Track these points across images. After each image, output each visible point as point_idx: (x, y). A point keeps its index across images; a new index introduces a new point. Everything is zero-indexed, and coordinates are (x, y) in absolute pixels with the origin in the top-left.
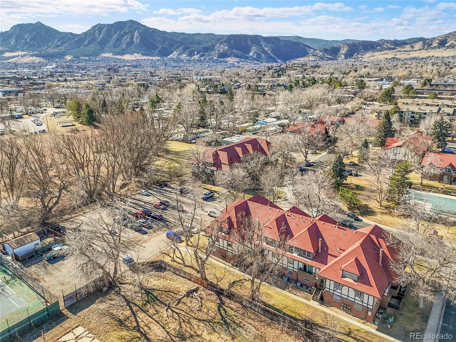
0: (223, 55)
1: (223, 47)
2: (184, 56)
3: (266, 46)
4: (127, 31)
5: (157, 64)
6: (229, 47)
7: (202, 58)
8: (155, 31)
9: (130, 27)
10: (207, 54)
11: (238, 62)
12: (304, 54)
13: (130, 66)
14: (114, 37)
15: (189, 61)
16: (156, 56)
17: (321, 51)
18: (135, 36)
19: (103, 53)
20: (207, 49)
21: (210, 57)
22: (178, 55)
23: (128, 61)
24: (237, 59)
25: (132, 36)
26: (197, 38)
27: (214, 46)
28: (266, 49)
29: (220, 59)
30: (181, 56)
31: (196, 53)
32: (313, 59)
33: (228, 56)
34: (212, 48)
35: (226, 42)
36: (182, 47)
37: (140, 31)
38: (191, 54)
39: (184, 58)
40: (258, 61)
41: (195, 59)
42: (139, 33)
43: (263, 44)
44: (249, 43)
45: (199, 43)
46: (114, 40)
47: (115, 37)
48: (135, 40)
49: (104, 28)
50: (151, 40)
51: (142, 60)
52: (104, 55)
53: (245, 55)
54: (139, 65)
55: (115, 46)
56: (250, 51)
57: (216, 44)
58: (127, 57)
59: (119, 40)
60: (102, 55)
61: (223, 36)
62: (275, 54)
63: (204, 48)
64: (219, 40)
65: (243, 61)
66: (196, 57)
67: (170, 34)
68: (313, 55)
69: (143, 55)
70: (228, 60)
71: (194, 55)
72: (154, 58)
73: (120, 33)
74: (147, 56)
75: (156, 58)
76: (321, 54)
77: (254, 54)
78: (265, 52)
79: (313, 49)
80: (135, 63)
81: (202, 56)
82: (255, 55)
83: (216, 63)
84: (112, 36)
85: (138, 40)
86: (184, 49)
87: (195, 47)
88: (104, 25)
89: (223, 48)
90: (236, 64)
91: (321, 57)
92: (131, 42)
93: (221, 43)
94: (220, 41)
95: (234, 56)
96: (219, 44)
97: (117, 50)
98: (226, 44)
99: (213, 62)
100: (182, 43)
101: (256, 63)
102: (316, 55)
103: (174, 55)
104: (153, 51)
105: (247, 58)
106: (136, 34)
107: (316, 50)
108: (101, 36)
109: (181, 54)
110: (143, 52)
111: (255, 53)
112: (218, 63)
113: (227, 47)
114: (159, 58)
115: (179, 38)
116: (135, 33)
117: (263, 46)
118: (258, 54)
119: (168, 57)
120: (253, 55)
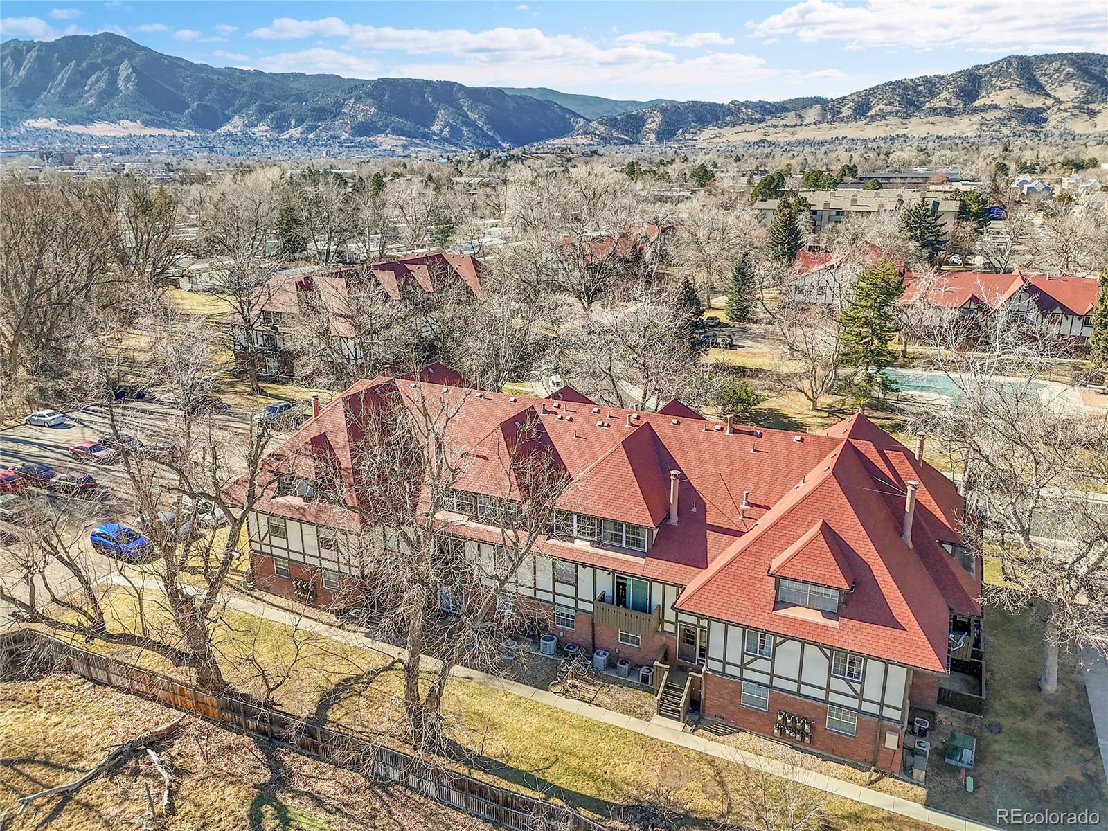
0: (365, 129)
1: (365, 108)
2: (261, 130)
3: (471, 109)
4: (99, 61)
5: (186, 147)
6: (380, 109)
7: (311, 136)
8: (176, 64)
9: (107, 51)
10: (322, 125)
11: (405, 147)
12: (566, 130)
13: (108, 151)
14: (59, 77)
15: (276, 142)
16: (185, 127)
17: (601, 123)
18: (122, 76)
19: (30, 117)
20: (321, 114)
21: (332, 133)
22: (246, 126)
23: (102, 140)
24: (402, 140)
25: (114, 76)
26: (295, 85)
27: (342, 106)
28: (472, 116)
29: (358, 139)
30: (255, 130)
31: (293, 122)
32: (586, 141)
33: (379, 132)
34: (335, 111)
35: (370, 95)
36: (254, 107)
37: (136, 62)
38: (281, 124)
39: (261, 134)
40: (456, 145)
41: (291, 137)
42: (132, 67)
43: (465, 103)
44: (431, 101)
45: (300, 98)
46: (60, 84)
47: (64, 76)
48: (121, 84)
49: (28, 51)
50: (169, 87)
51: (144, 136)
52: (32, 123)
53: (422, 128)
54: (136, 149)
55: (65, 99)
56: (433, 121)
57: (345, 100)
58: (101, 129)
59: (76, 83)
60: (26, 124)
61: (363, 83)
62: (496, 129)
63: (314, 110)
64: (351, 90)
65: (416, 145)
66: (295, 132)
67: (219, 72)
68: (585, 133)
69: (147, 124)
70: (378, 142)
71: (289, 127)
72: (178, 134)
73: (78, 65)
74: (159, 127)
75: (185, 133)
76: (602, 129)
77: (444, 127)
78: (471, 124)
79: (584, 118)
80: (122, 145)
81: (311, 129)
82: (447, 129)
83: (349, 147)
84: (54, 72)
85: (130, 86)
86: (260, 112)
87: (289, 107)
88: (30, 46)
89: (366, 110)
90: (400, 150)
91: (603, 138)
92: (111, 91)
93: (359, 98)
94: (355, 93)
95: (394, 132)
96: (352, 101)
97: (72, 110)
98: (370, 101)
99: (341, 144)
100: (253, 97)
101: (449, 148)
102: (593, 133)
103: (235, 126)
104: (175, 115)
105: (427, 137)
106: (124, 69)
107: (590, 121)
108: (22, 73)
109: (252, 125)
110: (147, 117)
111: (447, 124)
112: (354, 149)
113: (373, 109)
114: (192, 134)
115: (245, 84)
116: (122, 67)
117: (465, 109)
118: (452, 127)
119: (219, 131)
120: (441, 131)
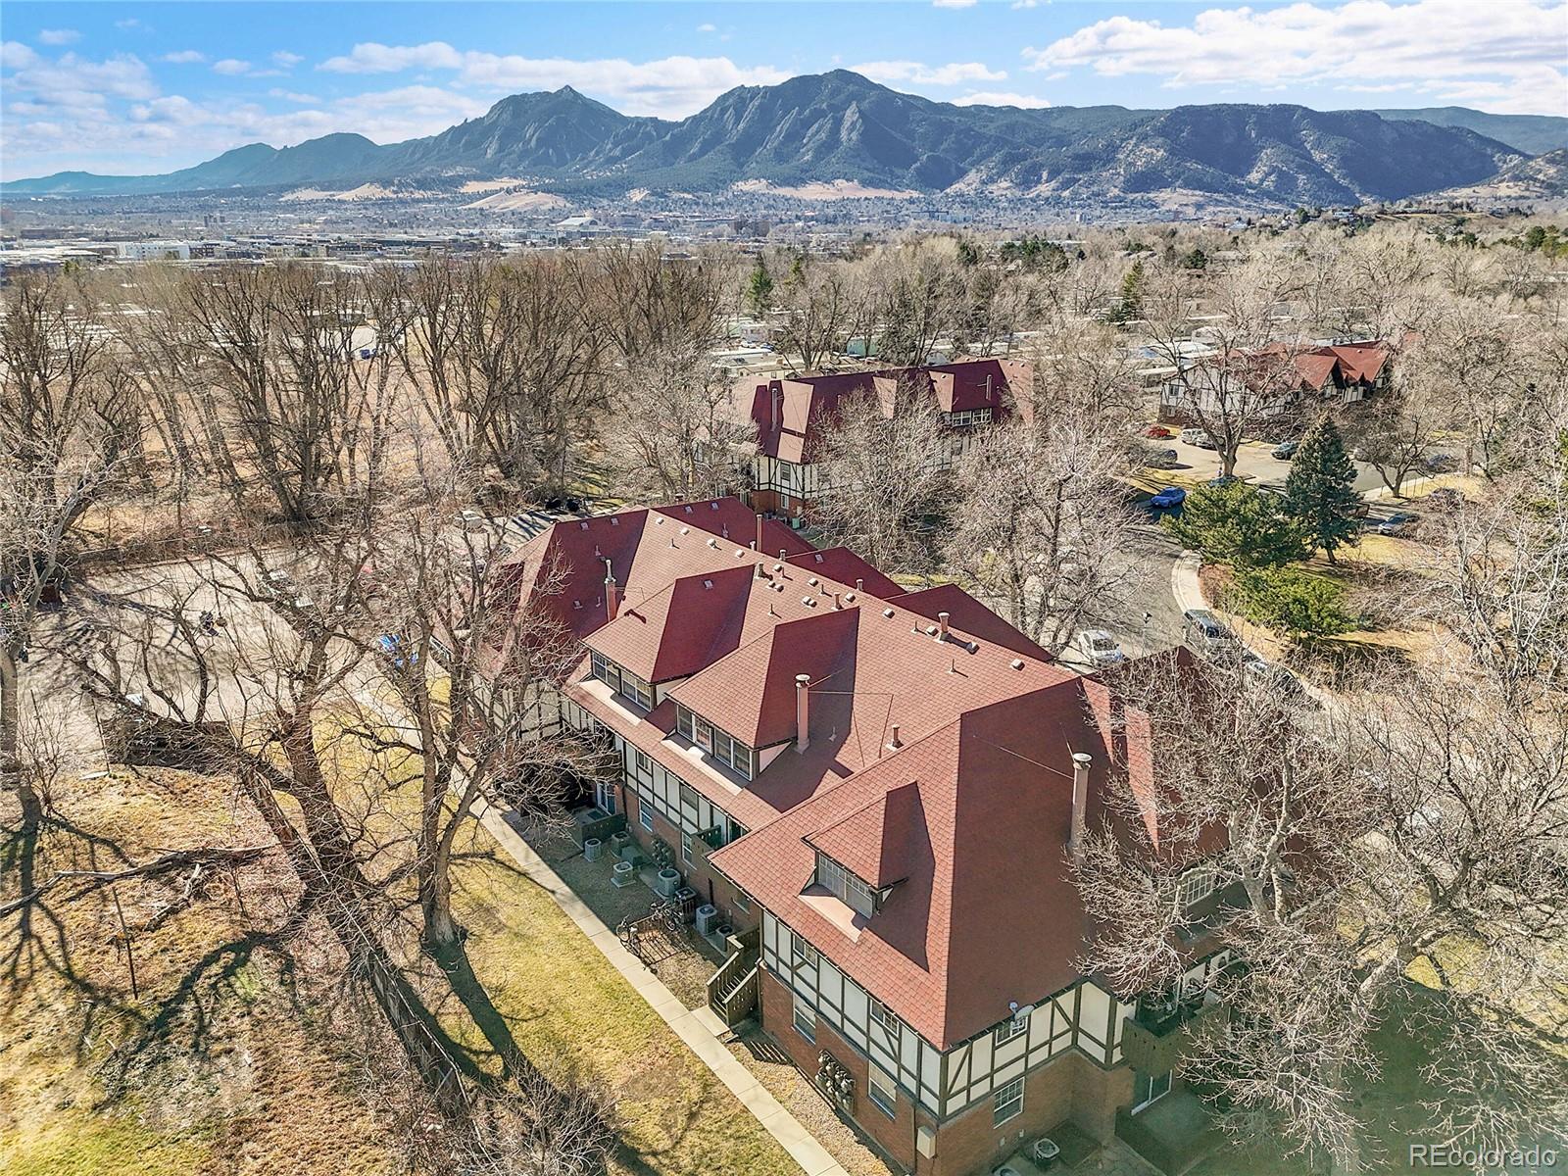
0: (1145, 181)
1: (1149, 151)
2: (1002, 188)
3: (1318, 145)
4: (824, 106)
5: (904, 212)
6: (1172, 152)
7: (1066, 193)
8: (912, 103)
9: (835, 92)
10: (1083, 177)
11: (1199, 206)
12: (1483, 172)
13: (812, 218)
14: (778, 129)
15: (1016, 204)
16: (908, 187)
17: (1552, 161)
18: (847, 124)
19: (741, 179)
20: (1085, 162)
21: (1095, 189)
22: (983, 183)
23: (811, 205)
24: (1198, 196)
25: (838, 123)
26: (1058, 124)
27: (1116, 149)
28: (1318, 156)
29: (1131, 196)
30: (992, 187)
31: (1045, 175)
32: (1515, 192)
33: (1162, 184)
34: (1107, 157)
35: (1162, 132)
36: (998, 156)
37: (865, 105)
38: (1027, 180)
39: (1000, 192)
40: (1281, 201)
41: (1038, 196)
42: (860, 111)
43: (1309, 136)
44: (1253, 135)
45: (1061, 141)
46: (778, 136)
47: (783, 127)
48: (844, 135)
49: (752, 99)
50: (898, 136)
51: (858, 200)
52: (742, 186)
53: (1231, 178)
54: (845, 215)
55: (780, 156)
56: (1253, 166)
57: (1122, 140)
58: (813, 192)
59: (794, 136)
60: (735, 188)
61: (1153, 115)
62: (1355, 175)
63: (1076, 157)
64: (1135, 126)
65: (1218, 202)
66: (1045, 189)
67: (963, 111)
68: (1516, 178)
69: (866, 183)
70: (1159, 201)
71: (1039, 182)
72: (898, 196)
73: (799, 113)
74: (877, 187)
75: (907, 194)
76: (1552, 171)
77: (1268, 175)
78: (1313, 169)
79: (1521, 154)
80: (830, 212)
81: (1065, 186)
82: (1273, 177)
83: (1116, 207)
84: (774, 122)
85: (854, 136)
86: (1004, 162)
87: (1045, 154)
88: (755, 91)
89: (1150, 154)
90: (1190, 211)
91: (1550, 186)
92: (832, 143)
93: (1143, 138)
94: (1139, 130)
95: (1186, 185)
96: (1132, 142)
97: (786, 169)
98: (1160, 140)
99: (1105, 204)
100: (1000, 142)
101: (1269, 207)
102: (1532, 178)
103: (968, 184)
104: (898, 172)
105: (1237, 190)
106: (851, 115)
107: (1531, 158)
108: (741, 126)
109: (991, 180)
110: (867, 174)
111: (1273, 170)
112: (1122, 211)
113: (1162, 152)
114: (915, 194)
115: (992, 126)
116: (848, 112)
117: (1308, 147)
118: (1281, 175)
119: (948, 190)
120: (1262, 181)
